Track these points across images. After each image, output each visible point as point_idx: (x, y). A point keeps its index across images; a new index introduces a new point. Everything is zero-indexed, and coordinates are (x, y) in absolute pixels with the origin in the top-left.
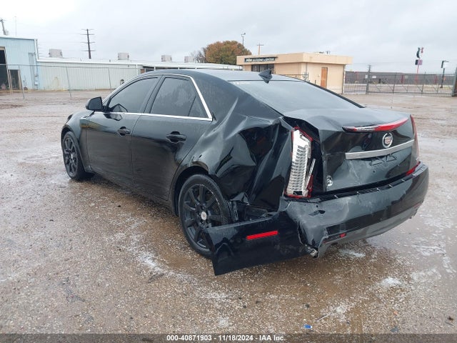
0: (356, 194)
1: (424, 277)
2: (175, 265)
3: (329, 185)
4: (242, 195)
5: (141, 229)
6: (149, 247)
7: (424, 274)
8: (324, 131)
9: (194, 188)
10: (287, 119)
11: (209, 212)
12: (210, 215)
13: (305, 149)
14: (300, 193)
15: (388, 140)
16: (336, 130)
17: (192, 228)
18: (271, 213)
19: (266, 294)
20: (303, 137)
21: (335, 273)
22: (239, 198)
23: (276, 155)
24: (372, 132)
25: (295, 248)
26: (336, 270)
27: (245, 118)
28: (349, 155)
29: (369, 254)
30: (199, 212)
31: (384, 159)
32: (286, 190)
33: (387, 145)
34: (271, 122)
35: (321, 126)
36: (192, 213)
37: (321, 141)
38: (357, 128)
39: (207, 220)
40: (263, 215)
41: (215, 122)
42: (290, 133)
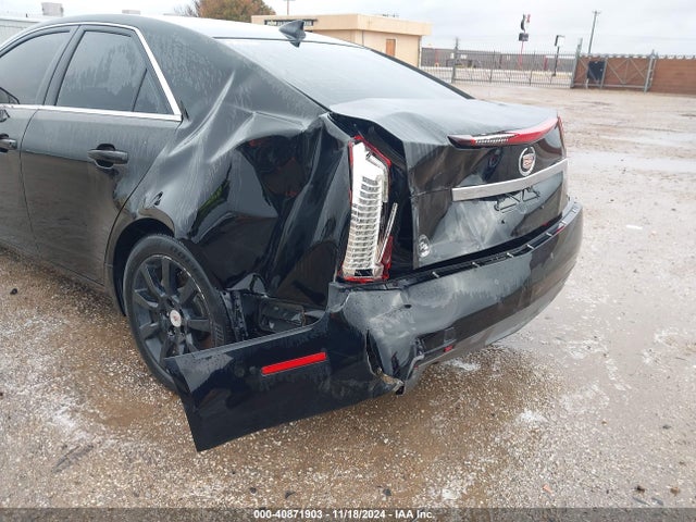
0: (471, 267)
1: (582, 402)
2: (120, 420)
3: (424, 254)
4: (249, 278)
5: (54, 341)
6: (67, 383)
7: (581, 397)
8: (413, 144)
9: (152, 263)
10: (337, 118)
11: (184, 311)
12: (187, 318)
13: (376, 183)
14: (367, 272)
15: (528, 160)
16: (437, 143)
17: (156, 340)
18: (311, 313)
19: (305, 472)
20: (372, 158)
21: (433, 410)
22: (244, 284)
23: (318, 194)
24: (501, 147)
25: (361, 385)
26: (433, 403)
27: (250, 115)
28: (459, 192)
29: (487, 363)
30: (165, 312)
31: (518, 196)
32: (340, 269)
33: (525, 170)
34: (304, 125)
35: (407, 135)
36: (152, 312)
37: (409, 167)
38: (476, 139)
39: (182, 327)
40: (297, 317)
41: (186, 124)
42: (345, 149)
